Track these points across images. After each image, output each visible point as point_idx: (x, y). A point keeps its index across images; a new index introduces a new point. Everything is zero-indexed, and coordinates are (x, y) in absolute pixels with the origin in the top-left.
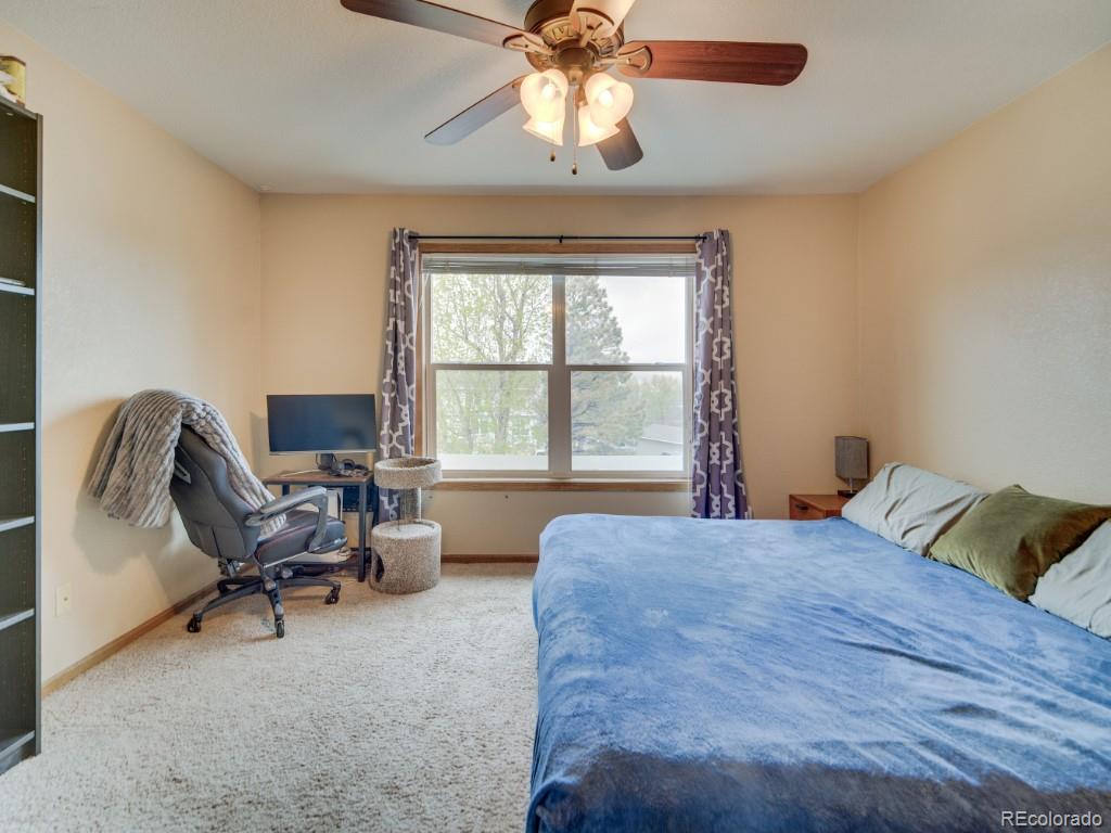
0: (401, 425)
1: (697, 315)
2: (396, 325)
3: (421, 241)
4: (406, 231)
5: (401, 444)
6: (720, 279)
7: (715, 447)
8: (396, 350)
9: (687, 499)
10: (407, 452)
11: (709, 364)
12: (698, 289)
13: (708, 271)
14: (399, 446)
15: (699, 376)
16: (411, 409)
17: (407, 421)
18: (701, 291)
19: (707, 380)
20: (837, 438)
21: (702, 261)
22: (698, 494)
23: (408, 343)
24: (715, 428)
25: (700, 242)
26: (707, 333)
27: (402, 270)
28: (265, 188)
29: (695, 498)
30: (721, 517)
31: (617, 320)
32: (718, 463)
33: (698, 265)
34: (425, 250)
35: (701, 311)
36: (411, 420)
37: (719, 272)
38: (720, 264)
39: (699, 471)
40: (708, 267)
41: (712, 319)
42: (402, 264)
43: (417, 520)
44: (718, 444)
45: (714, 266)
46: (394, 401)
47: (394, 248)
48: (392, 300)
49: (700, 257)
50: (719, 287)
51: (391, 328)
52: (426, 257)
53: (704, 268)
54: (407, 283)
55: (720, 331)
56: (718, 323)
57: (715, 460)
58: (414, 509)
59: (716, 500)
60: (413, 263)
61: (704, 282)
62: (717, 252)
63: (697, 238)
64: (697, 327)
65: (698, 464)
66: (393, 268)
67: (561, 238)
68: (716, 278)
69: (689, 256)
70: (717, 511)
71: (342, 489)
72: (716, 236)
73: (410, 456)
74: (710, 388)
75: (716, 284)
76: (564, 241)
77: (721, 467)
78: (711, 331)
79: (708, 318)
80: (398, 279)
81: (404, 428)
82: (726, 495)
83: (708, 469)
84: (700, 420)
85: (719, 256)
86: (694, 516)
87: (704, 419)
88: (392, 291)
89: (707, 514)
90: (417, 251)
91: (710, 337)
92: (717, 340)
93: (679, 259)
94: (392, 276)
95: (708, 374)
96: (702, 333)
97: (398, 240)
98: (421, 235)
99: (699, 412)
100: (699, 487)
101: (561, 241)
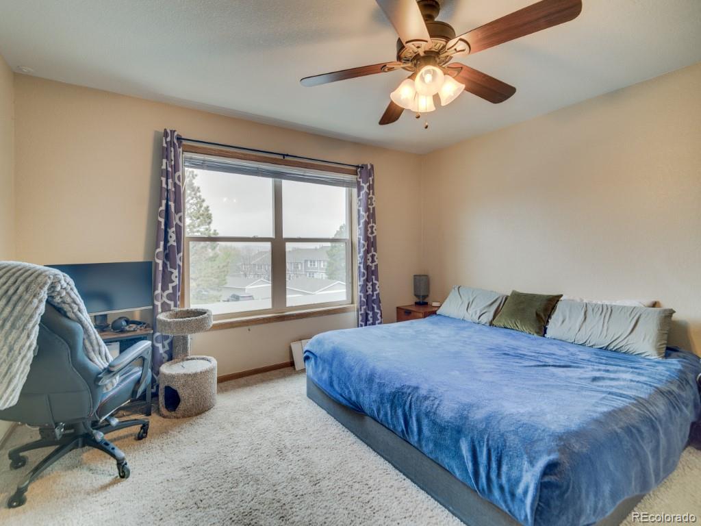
0: (171, 285)
1: (359, 211)
2: (167, 206)
3: (184, 142)
4: (176, 134)
5: (171, 300)
6: (371, 191)
7: (370, 285)
8: (167, 225)
9: (352, 316)
10: (175, 306)
11: (366, 238)
12: (359, 196)
13: (365, 186)
14: (169, 302)
15: (361, 245)
16: (179, 272)
17: (176, 282)
18: (361, 197)
19: (366, 247)
20: (415, 276)
21: (361, 180)
22: (362, 312)
23: (177, 221)
24: (370, 274)
25: (360, 170)
26: (366, 221)
27: (173, 163)
30: (373, 324)
31: (210, 208)
32: (371, 293)
33: (358, 183)
34: (187, 149)
35: (361, 209)
36: (179, 280)
37: (371, 186)
38: (371, 183)
39: (363, 299)
40: (365, 184)
41: (367, 213)
42: (173, 158)
43: (188, 357)
44: (371, 283)
45: (368, 184)
46: (165, 265)
47: (165, 145)
48: (164, 185)
49: (359, 178)
50: (370, 196)
51: (163, 208)
52: (187, 154)
53: (362, 184)
54: (177, 174)
55: (371, 220)
56: (371, 216)
57: (370, 292)
58: (185, 349)
59: (370, 314)
61: (362, 193)
62: (370, 176)
63: (358, 167)
64: (359, 217)
65: (362, 295)
66: (165, 161)
67: (285, 155)
68: (369, 190)
69: (354, 177)
70: (371, 320)
71: (118, 343)
72: (369, 167)
73: (178, 309)
74: (367, 252)
75: (369, 194)
76: (287, 158)
77: (373, 295)
79: (366, 212)
80: (170, 170)
81: (174, 288)
82: (376, 310)
83: (367, 297)
84: (362, 270)
85: (371, 178)
87: (364, 269)
88: (164, 179)
89: (366, 323)
91: (367, 223)
92: (370, 225)
93: (348, 177)
94: (164, 167)
95: (366, 244)
96: (362, 221)
97: (169, 139)
98: (185, 138)
99: (362, 266)
101: (284, 158)
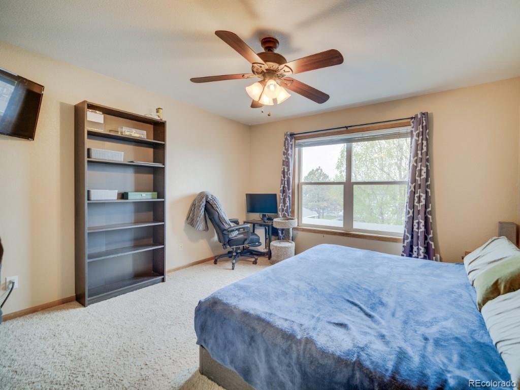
0: (286, 205)
3: (296, 136)
6: (421, 137)
7: (415, 222)
8: (284, 178)
9: (400, 247)
10: (288, 215)
11: (414, 180)
12: (411, 143)
13: (415, 134)
14: (285, 213)
16: (289, 200)
17: (288, 204)
18: (412, 145)
19: (412, 189)
20: (500, 223)
21: (413, 129)
22: (405, 245)
24: (416, 213)
25: (413, 120)
26: (413, 165)
27: (287, 148)
28: (250, 124)
29: (404, 246)
30: (417, 257)
32: (417, 230)
33: (411, 132)
34: (296, 139)
36: (290, 203)
37: (420, 134)
38: (421, 130)
39: (406, 234)
40: (415, 132)
41: (416, 158)
43: (290, 241)
44: (417, 221)
45: (418, 132)
49: (413, 128)
50: (420, 142)
52: (297, 141)
54: (288, 152)
55: (419, 164)
56: (419, 160)
57: (415, 229)
58: (289, 237)
59: (415, 249)
60: (292, 145)
61: (414, 140)
62: (420, 124)
63: (412, 118)
65: (406, 230)
66: (284, 147)
67: (347, 127)
68: (419, 137)
69: (408, 127)
70: (415, 254)
72: (419, 116)
74: (414, 193)
75: (419, 140)
76: (349, 128)
77: (418, 232)
78: (415, 165)
79: (413, 158)
80: (285, 151)
81: (287, 207)
83: (412, 233)
84: (408, 209)
85: (421, 126)
86: (402, 255)
87: (410, 208)
88: (283, 156)
89: (410, 256)
90: (293, 140)
91: (414, 168)
92: (418, 169)
93: (403, 130)
95: (413, 186)
96: (411, 166)
97: (286, 137)
98: (296, 133)
99: (408, 205)
100: (406, 241)
101: (347, 129)
